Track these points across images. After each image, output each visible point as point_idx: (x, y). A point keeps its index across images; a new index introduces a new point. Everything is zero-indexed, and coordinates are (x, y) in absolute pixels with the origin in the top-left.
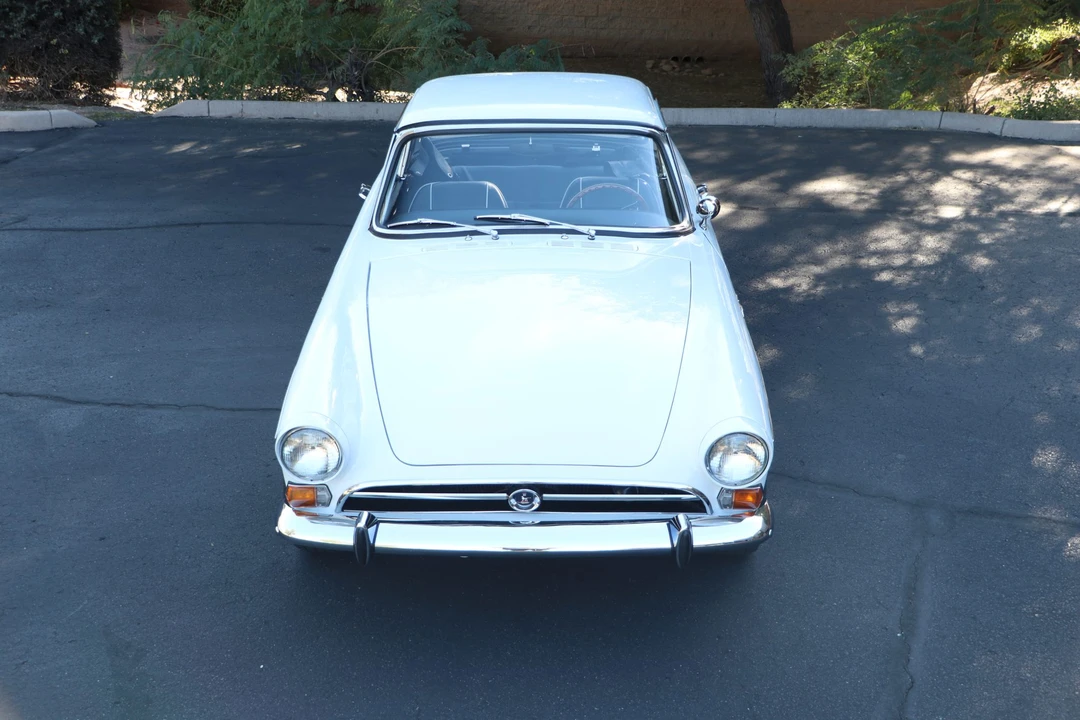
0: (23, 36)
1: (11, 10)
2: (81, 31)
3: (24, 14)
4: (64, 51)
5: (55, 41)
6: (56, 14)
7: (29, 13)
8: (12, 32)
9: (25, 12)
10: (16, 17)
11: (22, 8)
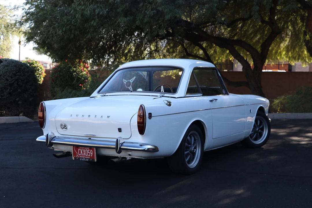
0: (7, 97)
1: (4, 89)
2: (26, 96)
3: (8, 90)
4: (20, 103)
5: (18, 99)
6: (19, 90)
7: (10, 90)
8: (3, 96)
9: (9, 90)
10: (6, 91)
11: (8, 89)
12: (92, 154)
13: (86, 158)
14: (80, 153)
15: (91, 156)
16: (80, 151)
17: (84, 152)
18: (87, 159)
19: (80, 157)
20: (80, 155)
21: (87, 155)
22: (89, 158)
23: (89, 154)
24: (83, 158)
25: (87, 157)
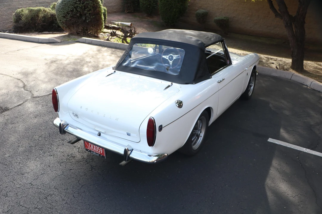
12: (102, 151)
13: (96, 153)
14: (91, 147)
15: (101, 153)
16: (91, 146)
17: (94, 147)
18: (98, 154)
19: (91, 150)
20: (91, 149)
21: (97, 151)
22: (99, 153)
23: (99, 150)
24: (93, 152)
25: (98, 153)
